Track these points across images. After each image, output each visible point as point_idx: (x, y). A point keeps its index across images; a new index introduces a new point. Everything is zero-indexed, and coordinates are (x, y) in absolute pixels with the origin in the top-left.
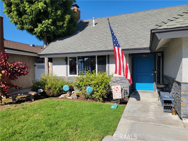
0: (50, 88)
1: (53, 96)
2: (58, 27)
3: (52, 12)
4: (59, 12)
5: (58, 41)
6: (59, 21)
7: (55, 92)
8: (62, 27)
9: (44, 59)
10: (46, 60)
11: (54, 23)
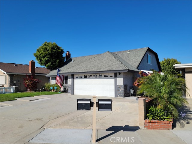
0: (47, 88)
1: (48, 91)
2: (54, 65)
3: (51, 60)
4: (54, 60)
5: (55, 70)
6: (54, 63)
7: (49, 90)
8: (56, 64)
9: (50, 77)
10: (51, 78)
11: (52, 64)
